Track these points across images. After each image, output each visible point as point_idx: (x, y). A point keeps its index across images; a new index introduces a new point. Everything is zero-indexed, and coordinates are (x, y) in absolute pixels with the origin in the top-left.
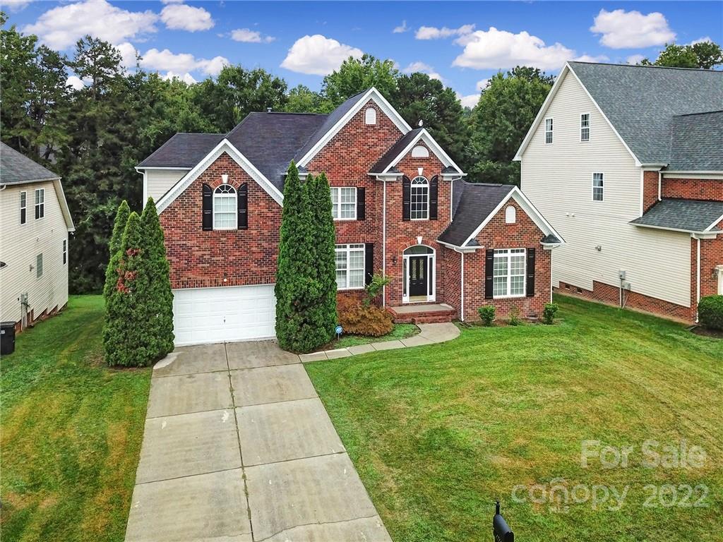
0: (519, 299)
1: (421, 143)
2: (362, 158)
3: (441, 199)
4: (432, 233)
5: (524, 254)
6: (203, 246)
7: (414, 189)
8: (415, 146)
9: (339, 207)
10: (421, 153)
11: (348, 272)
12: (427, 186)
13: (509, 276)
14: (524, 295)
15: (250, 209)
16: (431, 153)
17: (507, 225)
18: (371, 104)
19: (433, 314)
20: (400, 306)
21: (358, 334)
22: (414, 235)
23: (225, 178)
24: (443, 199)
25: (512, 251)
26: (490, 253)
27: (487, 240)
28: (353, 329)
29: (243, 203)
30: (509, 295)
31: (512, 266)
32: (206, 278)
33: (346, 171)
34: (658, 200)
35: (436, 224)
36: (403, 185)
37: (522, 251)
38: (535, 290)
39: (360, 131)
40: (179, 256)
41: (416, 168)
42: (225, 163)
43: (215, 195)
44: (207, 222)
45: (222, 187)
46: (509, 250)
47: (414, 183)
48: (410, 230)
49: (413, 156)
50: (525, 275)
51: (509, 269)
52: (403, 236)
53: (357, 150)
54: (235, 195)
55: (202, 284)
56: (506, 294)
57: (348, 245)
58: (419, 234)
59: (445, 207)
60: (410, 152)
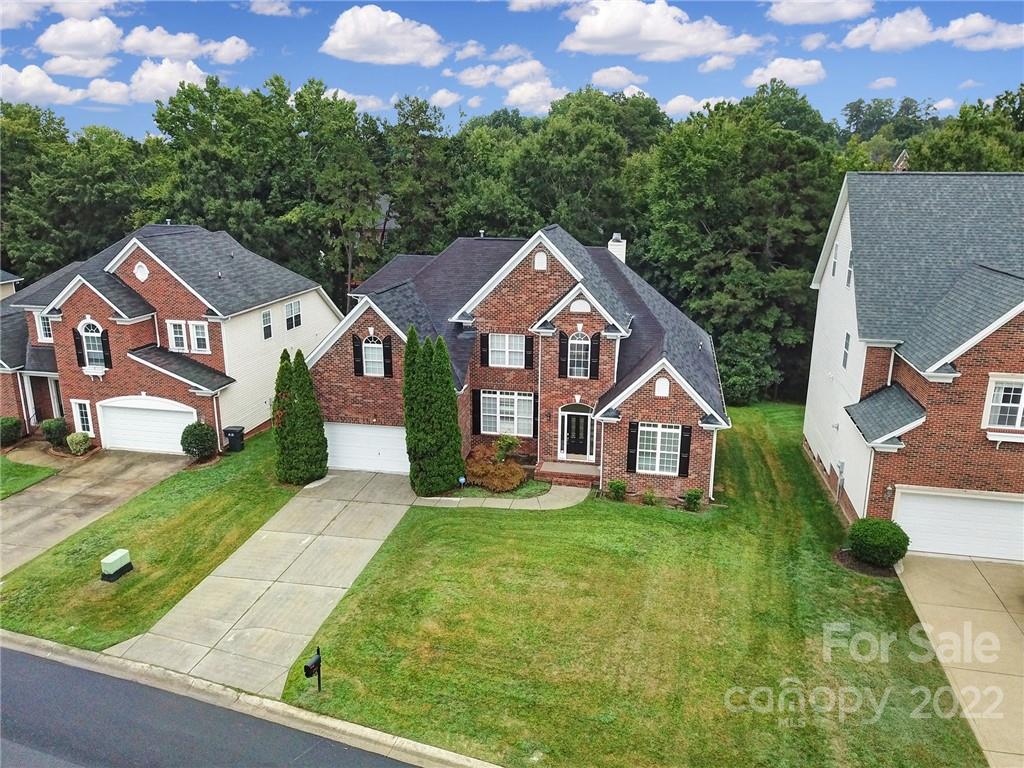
0: (668, 477)
1: (580, 296)
2: (530, 306)
3: (603, 358)
4: (592, 392)
5: (679, 431)
6: (357, 389)
7: (573, 346)
8: (574, 300)
9: (507, 353)
10: (580, 307)
11: (516, 420)
12: (589, 342)
13: (658, 451)
14: (676, 474)
15: (394, 359)
16: (593, 308)
17: (656, 398)
18: (541, 248)
19: (576, 477)
20: (555, 461)
21: (482, 486)
22: (571, 393)
23: (371, 330)
24: (606, 358)
25: (664, 426)
26: (634, 426)
27: (631, 412)
28: (478, 481)
29: (387, 354)
30: (657, 472)
31: (663, 441)
32: (360, 416)
33: (514, 319)
34: (886, 385)
35: (597, 384)
36: (560, 340)
37: (677, 427)
38: (690, 471)
39: (528, 277)
40: (337, 395)
41: (574, 324)
42: (371, 317)
43: (364, 345)
44: (359, 369)
45: (370, 338)
46: (660, 425)
47: (573, 338)
48: (566, 387)
49: (572, 310)
50: (678, 453)
51: (659, 445)
52: (559, 393)
53: (524, 297)
54: (381, 346)
55: (356, 421)
56: (654, 470)
57: (516, 393)
58: (577, 392)
59: (607, 367)
60: (568, 307)
